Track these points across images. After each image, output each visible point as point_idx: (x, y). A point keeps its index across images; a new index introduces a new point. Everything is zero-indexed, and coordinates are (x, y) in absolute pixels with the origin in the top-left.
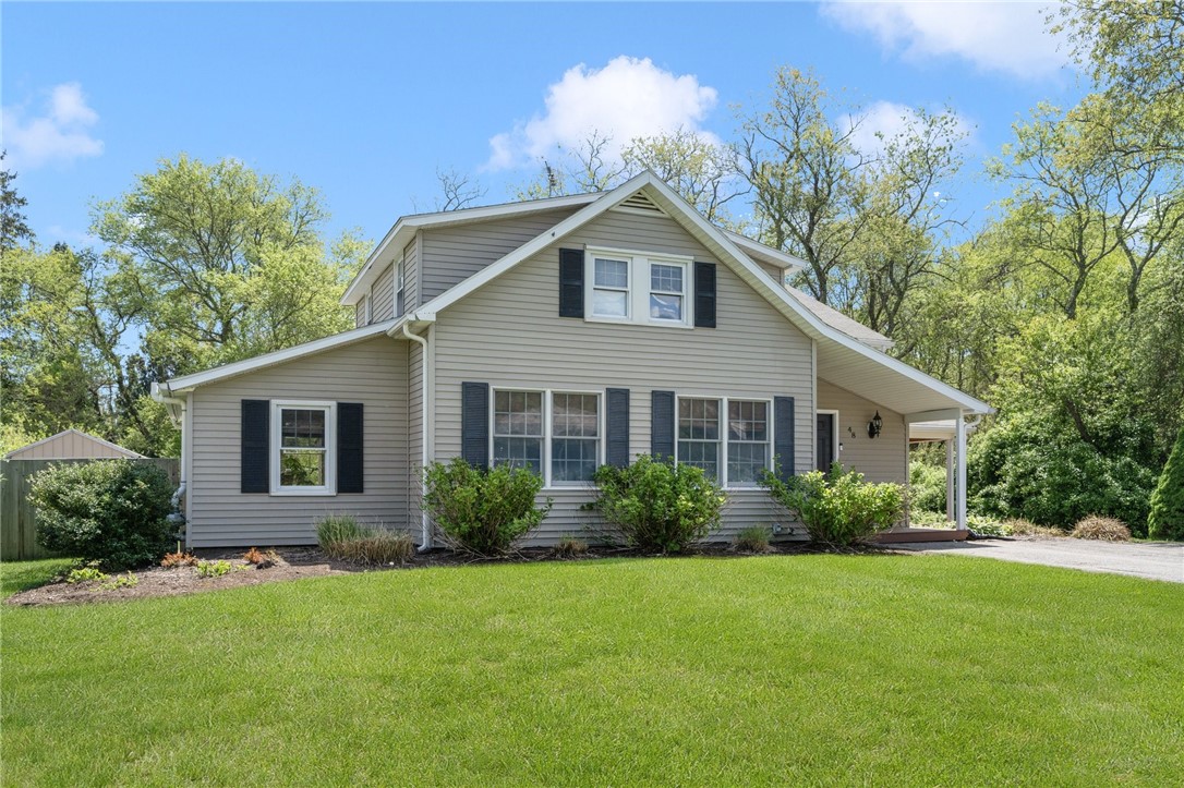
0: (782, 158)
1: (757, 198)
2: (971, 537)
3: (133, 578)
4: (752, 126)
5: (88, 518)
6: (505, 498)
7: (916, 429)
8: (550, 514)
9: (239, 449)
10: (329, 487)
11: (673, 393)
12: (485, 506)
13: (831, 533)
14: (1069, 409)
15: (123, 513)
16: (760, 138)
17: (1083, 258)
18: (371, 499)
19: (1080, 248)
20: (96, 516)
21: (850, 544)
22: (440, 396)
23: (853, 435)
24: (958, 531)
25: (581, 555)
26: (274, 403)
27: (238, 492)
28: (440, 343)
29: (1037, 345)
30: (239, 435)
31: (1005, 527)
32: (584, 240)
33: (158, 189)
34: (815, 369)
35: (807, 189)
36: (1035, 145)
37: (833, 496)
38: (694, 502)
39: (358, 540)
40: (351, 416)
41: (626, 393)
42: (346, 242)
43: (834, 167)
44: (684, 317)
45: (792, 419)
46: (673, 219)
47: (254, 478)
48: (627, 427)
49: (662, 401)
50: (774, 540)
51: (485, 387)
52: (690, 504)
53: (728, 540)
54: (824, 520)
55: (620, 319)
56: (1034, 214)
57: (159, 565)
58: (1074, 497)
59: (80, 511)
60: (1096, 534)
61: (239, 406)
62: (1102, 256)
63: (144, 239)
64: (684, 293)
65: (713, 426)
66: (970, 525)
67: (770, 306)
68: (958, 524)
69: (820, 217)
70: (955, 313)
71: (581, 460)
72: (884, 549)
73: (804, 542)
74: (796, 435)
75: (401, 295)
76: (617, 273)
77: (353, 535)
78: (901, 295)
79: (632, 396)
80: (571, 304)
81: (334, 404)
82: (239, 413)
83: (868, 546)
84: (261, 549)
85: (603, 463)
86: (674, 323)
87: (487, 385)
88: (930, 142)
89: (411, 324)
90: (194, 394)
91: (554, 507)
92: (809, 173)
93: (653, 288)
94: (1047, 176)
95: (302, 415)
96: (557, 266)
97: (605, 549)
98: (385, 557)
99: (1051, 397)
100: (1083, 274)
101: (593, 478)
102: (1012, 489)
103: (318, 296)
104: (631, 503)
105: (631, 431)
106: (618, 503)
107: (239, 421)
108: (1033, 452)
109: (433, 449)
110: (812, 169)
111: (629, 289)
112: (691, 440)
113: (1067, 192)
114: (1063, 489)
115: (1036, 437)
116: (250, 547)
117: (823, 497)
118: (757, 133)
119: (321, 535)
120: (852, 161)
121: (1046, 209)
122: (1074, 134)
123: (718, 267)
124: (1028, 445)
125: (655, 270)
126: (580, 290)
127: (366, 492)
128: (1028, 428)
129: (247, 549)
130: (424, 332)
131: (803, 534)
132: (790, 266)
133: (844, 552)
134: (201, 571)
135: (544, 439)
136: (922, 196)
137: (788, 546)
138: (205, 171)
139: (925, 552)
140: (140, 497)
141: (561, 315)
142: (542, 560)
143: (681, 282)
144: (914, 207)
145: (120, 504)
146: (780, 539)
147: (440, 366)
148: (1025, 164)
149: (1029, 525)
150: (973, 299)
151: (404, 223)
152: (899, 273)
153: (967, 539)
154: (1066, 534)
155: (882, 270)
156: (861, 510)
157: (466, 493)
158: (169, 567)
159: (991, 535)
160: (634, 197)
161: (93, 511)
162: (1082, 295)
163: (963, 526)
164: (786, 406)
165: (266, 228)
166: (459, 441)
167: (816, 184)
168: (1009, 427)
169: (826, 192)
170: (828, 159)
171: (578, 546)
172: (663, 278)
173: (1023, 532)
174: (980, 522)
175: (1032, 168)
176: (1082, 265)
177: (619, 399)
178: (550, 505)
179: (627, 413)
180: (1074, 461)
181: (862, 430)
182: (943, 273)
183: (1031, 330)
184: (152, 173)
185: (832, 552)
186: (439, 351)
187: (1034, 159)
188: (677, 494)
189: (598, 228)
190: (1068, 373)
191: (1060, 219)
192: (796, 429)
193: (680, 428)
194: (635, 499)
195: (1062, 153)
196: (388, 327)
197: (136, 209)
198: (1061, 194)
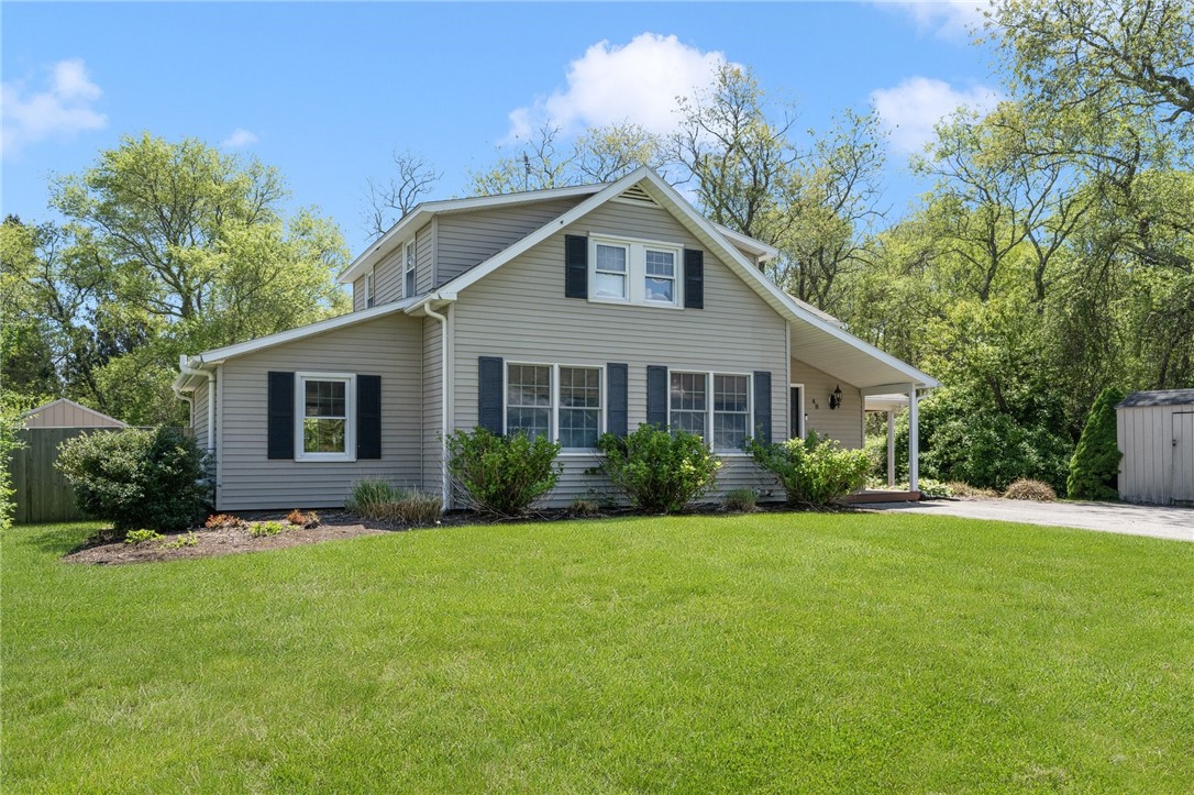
0: (723, 149)
1: (699, 187)
2: (923, 498)
3: (192, 537)
4: (695, 119)
5: (131, 483)
6: (528, 463)
7: (873, 401)
8: (562, 478)
9: (266, 418)
10: (349, 454)
11: (666, 368)
12: (511, 470)
13: (810, 494)
14: (990, 384)
15: (163, 478)
16: (702, 131)
17: (995, 248)
18: (390, 465)
19: (993, 239)
20: (138, 481)
21: (825, 504)
22: (460, 369)
23: (817, 407)
24: (912, 492)
25: (591, 514)
26: (298, 374)
27: (265, 459)
28: (459, 320)
29: (963, 325)
30: (266, 405)
31: (949, 488)
32: (588, 228)
33: (121, 165)
34: (789, 347)
35: (747, 181)
36: (953, 144)
37: (811, 462)
38: (695, 466)
39: (394, 501)
40: (370, 388)
41: (624, 368)
42: (305, 219)
43: (771, 160)
44: (675, 298)
45: (769, 392)
46: (666, 210)
47: (280, 444)
48: (626, 398)
49: (656, 375)
50: (760, 501)
51: (499, 361)
52: (692, 468)
53: (715, 501)
54: (803, 484)
55: (619, 300)
56: (953, 207)
57: (203, 526)
58: (998, 464)
59: (122, 477)
60: (1027, 495)
61: (266, 378)
62: (1011, 246)
63: (106, 214)
64: (675, 277)
65: (701, 397)
66: (920, 487)
67: (750, 289)
68: (911, 485)
69: (759, 206)
70: (883, 295)
71: (585, 429)
72: (854, 507)
73: (783, 503)
74: (773, 407)
75: (411, 275)
76: (616, 257)
77: (389, 498)
78: (830, 278)
79: (630, 370)
80: (576, 285)
81: (354, 376)
82: (266, 384)
83: (841, 506)
84: (303, 511)
85: (605, 431)
86: (666, 304)
87: (501, 359)
88: (856, 139)
89: (432, 303)
90: (223, 365)
91: (565, 471)
92: (749, 166)
93: (648, 272)
94: (964, 174)
95: (325, 386)
96: (563, 251)
97: (610, 510)
98: (420, 517)
99: (975, 371)
100: (995, 263)
101: (596, 444)
102: (940, 456)
103: (282, 273)
104: (640, 468)
105: (629, 402)
106: (625, 468)
107: (266, 391)
108: (960, 423)
109: (452, 417)
110: (751, 162)
111: (627, 273)
112: (682, 410)
113: (981, 188)
114: (987, 455)
115: (961, 409)
116: (293, 510)
117: (803, 462)
118: (700, 127)
119: (358, 498)
120: (787, 156)
121: (965, 204)
122: (988, 137)
123: (705, 254)
124: (954, 416)
125: (650, 256)
126: (584, 273)
127: (383, 458)
128: (954, 401)
129: (290, 511)
130: (444, 309)
131: (781, 495)
132: (764, 254)
133: (822, 510)
134: (254, 531)
135: (551, 410)
136: (849, 189)
137: (770, 506)
138: (168, 148)
139: (890, 510)
140: (179, 463)
141: (567, 296)
142: (559, 519)
143: (672, 267)
144: (842, 198)
145: (160, 469)
146: (763, 500)
147: (459, 341)
148: (944, 162)
149: (966, 487)
150: (900, 284)
151: (423, 209)
152: (829, 259)
153: (920, 500)
154: (1000, 496)
155: (813, 254)
156: (837, 472)
157: (492, 458)
158: (214, 529)
159: (939, 496)
160: (631, 189)
161: (134, 476)
162: (993, 282)
163: (915, 489)
164: (764, 380)
165: (229, 205)
166: (476, 411)
167: (755, 176)
168: (937, 400)
169: (764, 183)
170: (765, 152)
171: (590, 507)
172: (657, 263)
173: (962, 494)
174: (929, 485)
175: (948, 165)
176: (994, 254)
177: (619, 372)
178: (562, 469)
179: (626, 386)
180: (996, 431)
181: (824, 402)
182: (867, 259)
183: (957, 312)
184: (115, 148)
185: (812, 511)
186: (459, 327)
187: (952, 158)
188: (679, 459)
189: (599, 217)
190: (988, 351)
191: (975, 212)
192: (773, 401)
193: (672, 399)
194: (642, 463)
195: (976, 153)
196: (408, 305)
197: (99, 184)
198: (974, 188)
